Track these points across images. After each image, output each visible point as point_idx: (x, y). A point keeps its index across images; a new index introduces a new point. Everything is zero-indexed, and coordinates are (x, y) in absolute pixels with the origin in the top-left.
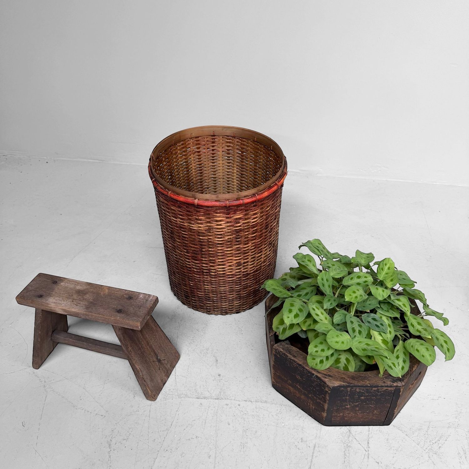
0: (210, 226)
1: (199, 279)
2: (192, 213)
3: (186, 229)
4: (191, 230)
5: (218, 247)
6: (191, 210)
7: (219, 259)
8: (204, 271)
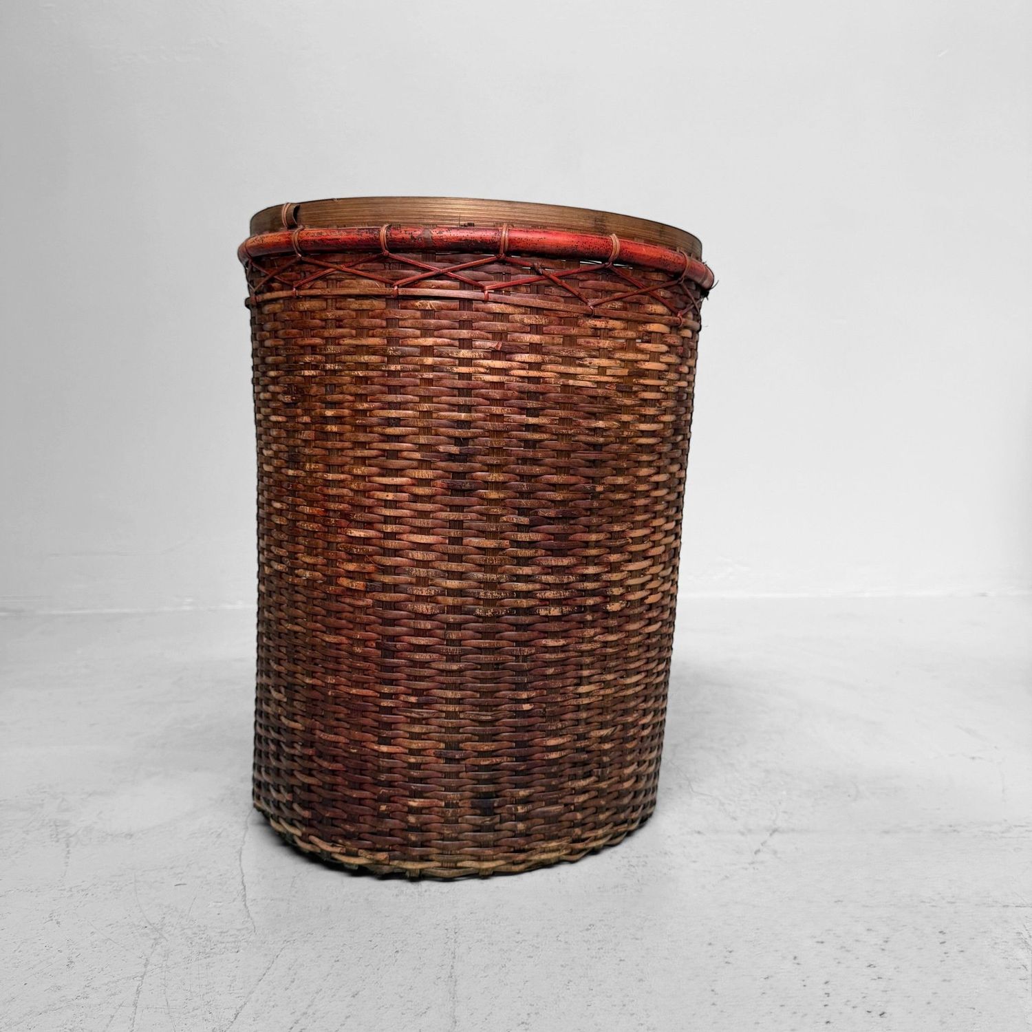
0: (632, 363)
1: (561, 656)
2: (587, 304)
3: (544, 395)
4: (566, 396)
5: (641, 464)
8: (585, 607)
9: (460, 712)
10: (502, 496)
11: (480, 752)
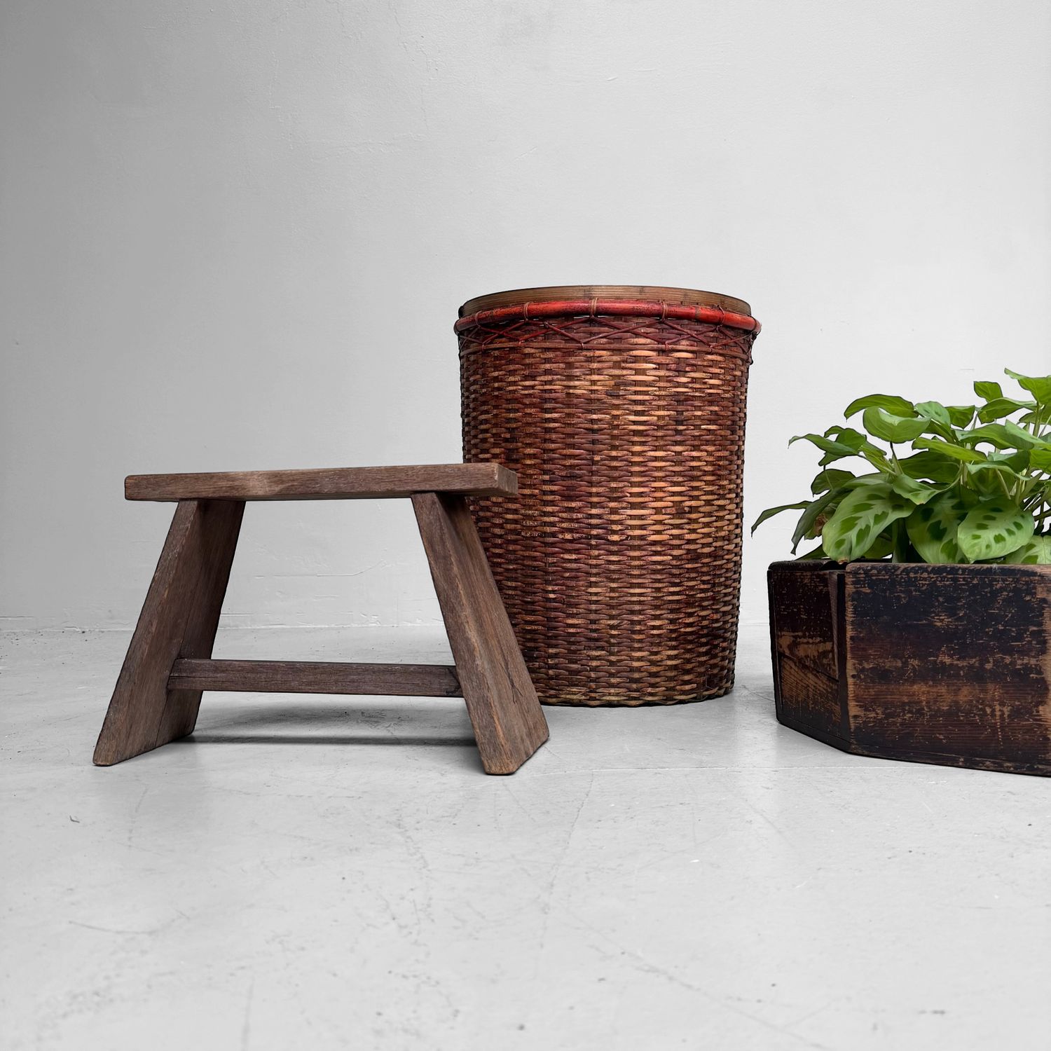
0: (619, 376)
1: (574, 566)
2: (579, 342)
3: (555, 400)
4: (569, 400)
5: (634, 443)
6: (576, 336)
7: (633, 484)
8: (591, 535)
9: (516, 595)
10: (533, 462)
11: (526, 621)
